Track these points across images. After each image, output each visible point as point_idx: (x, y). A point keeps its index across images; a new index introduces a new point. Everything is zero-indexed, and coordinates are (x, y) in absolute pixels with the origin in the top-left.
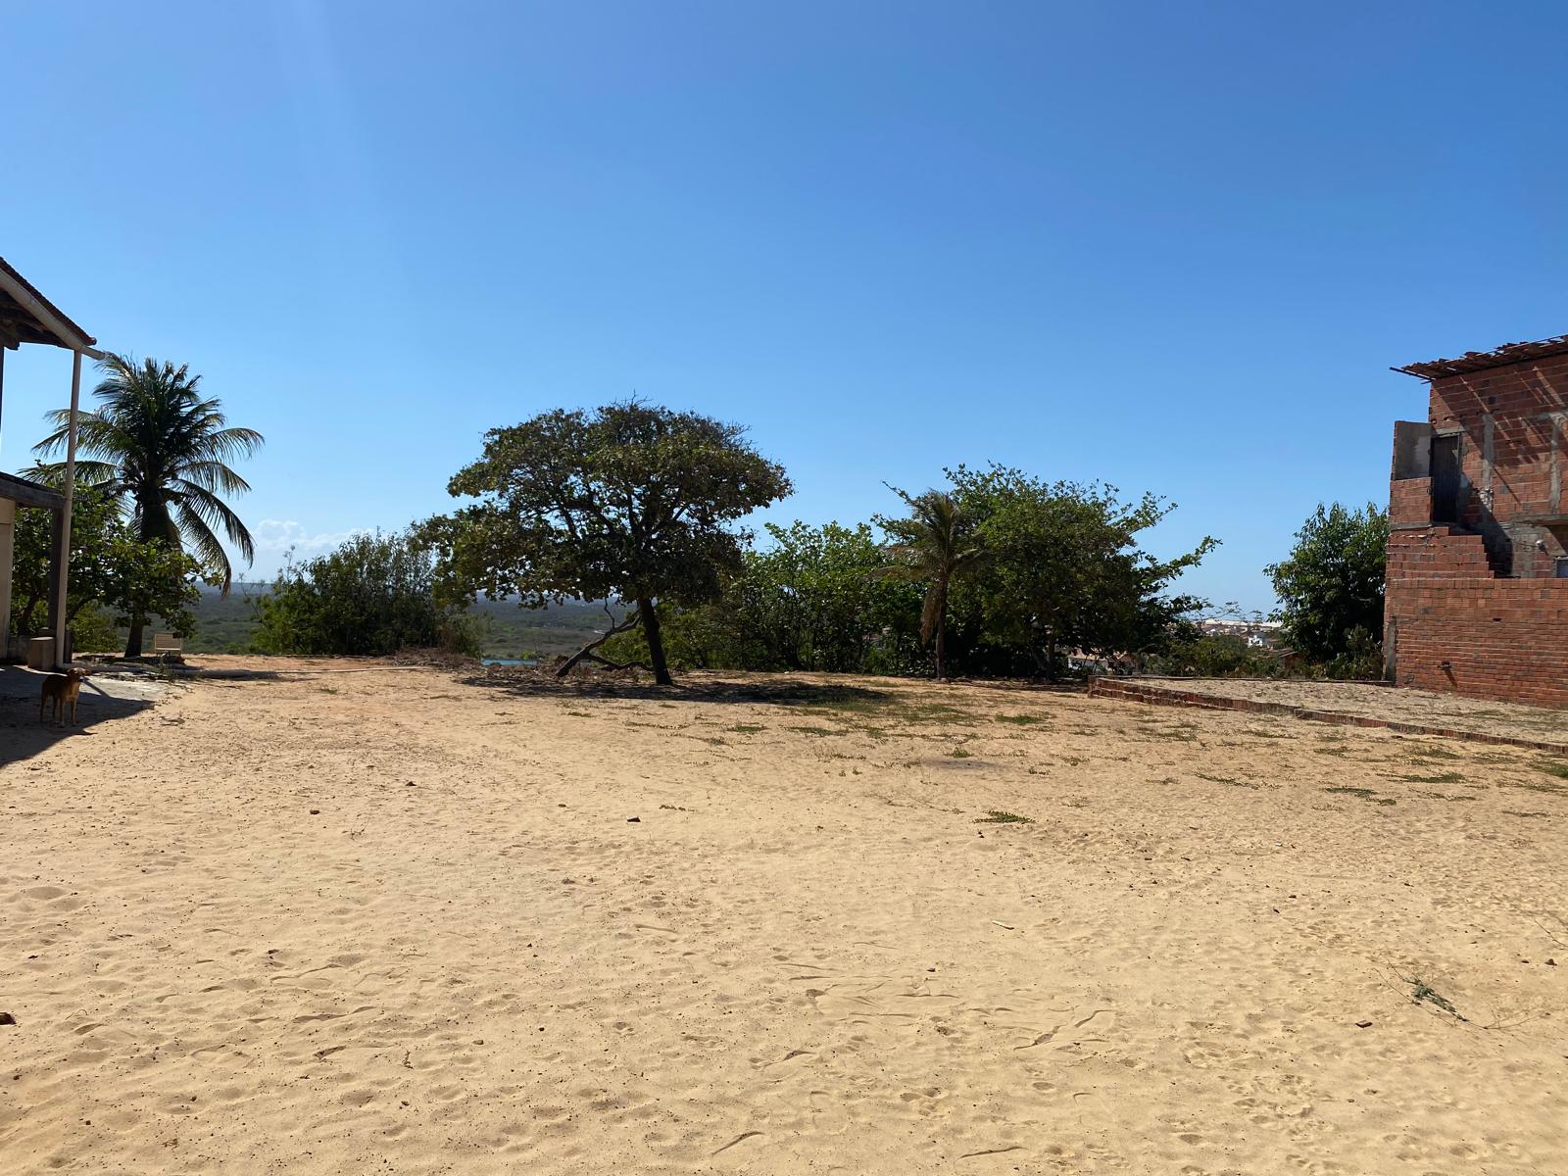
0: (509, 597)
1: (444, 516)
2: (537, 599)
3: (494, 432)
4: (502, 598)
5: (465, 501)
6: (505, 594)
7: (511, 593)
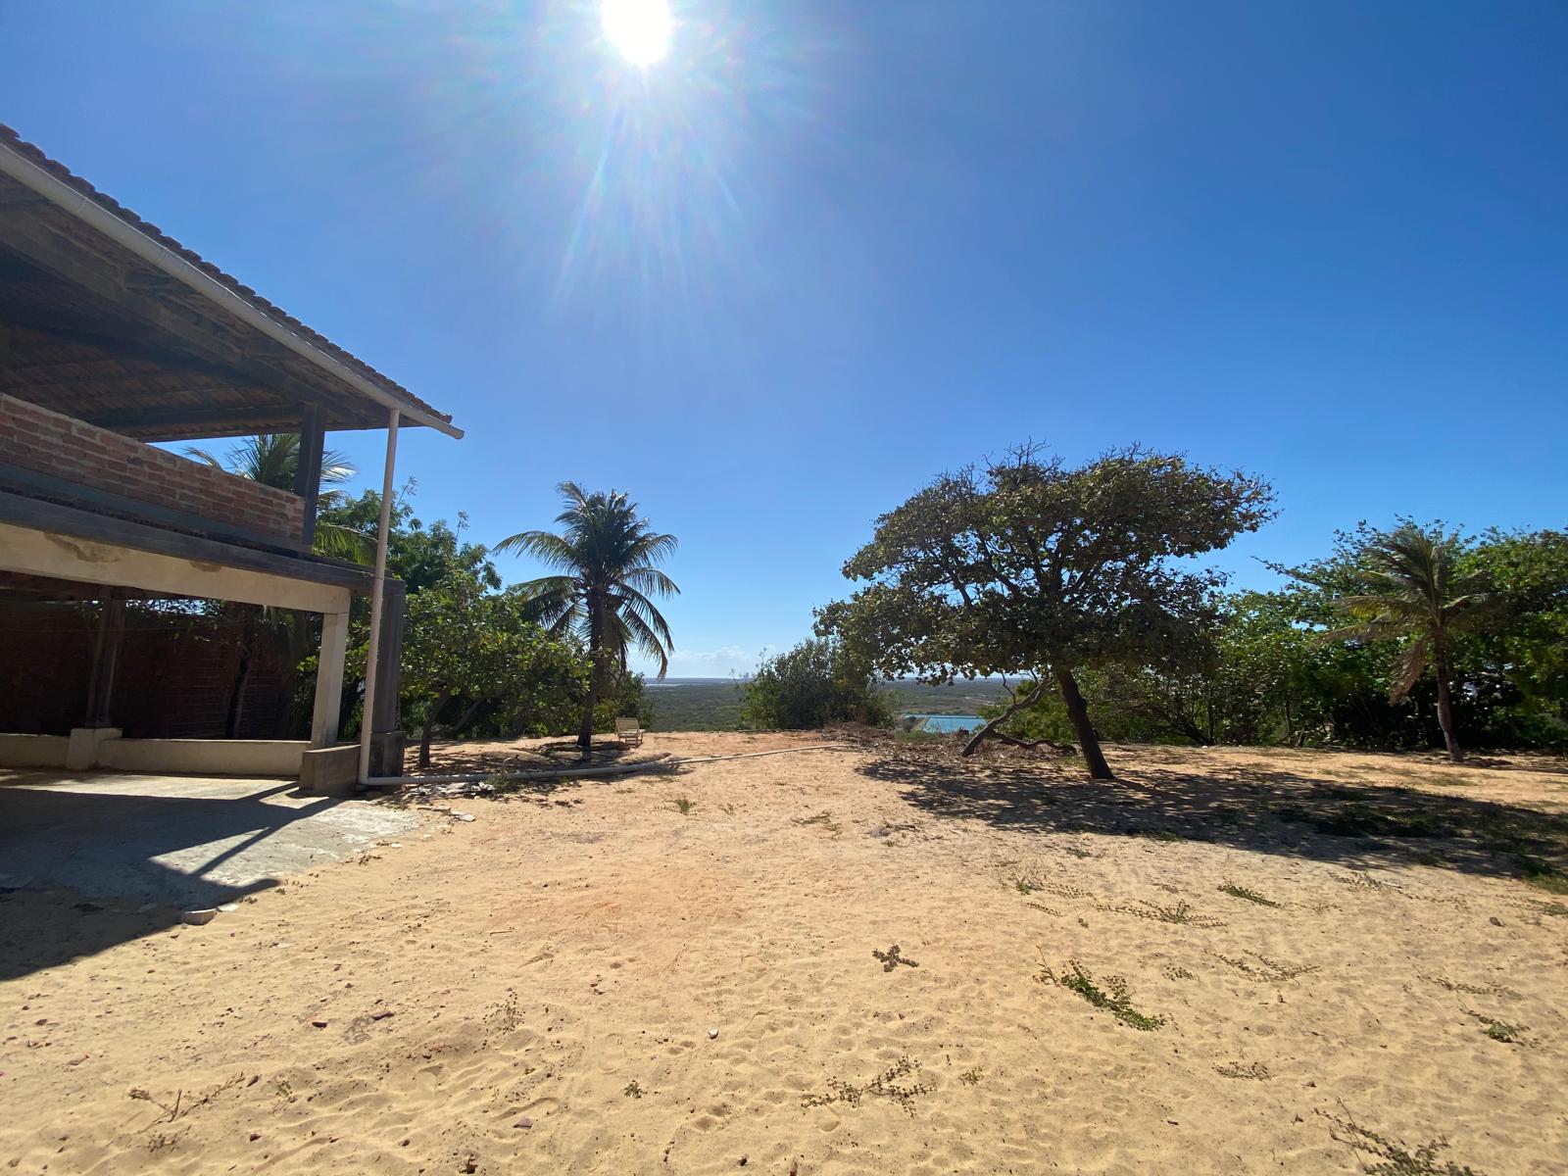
0: (907, 675)
1: (842, 601)
2: (938, 674)
3: (884, 518)
4: (900, 677)
5: (861, 584)
6: (903, 673)
7: (909, 671)
